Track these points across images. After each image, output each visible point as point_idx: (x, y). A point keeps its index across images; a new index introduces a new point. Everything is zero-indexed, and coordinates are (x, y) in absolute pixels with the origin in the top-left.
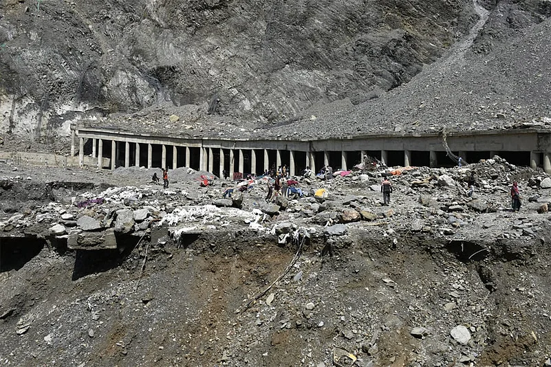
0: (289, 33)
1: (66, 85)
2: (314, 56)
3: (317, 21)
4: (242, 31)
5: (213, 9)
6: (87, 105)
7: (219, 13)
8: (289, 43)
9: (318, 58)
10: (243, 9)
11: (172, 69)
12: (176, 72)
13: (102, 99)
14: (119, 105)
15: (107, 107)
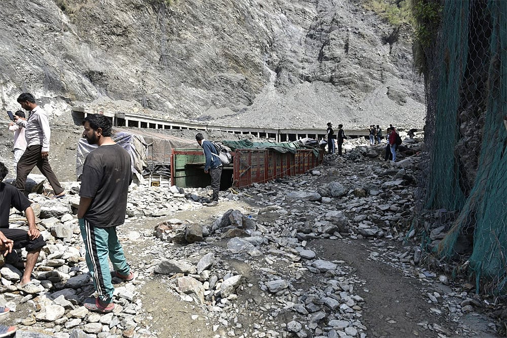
0: (181, 64)
1: (35, 77)
2: (197, 80)
3: (195, 60)
4: (142, 55)
5: (118, 35)
6: (53, 93)
7: (122, 40)
8: (181, 70)
9: (200, 82)
10: (140, 40)
11: (101, 74)
12: (104, 76)
13: (63, 90)
14: (76, 95)
15: (68, 96)
